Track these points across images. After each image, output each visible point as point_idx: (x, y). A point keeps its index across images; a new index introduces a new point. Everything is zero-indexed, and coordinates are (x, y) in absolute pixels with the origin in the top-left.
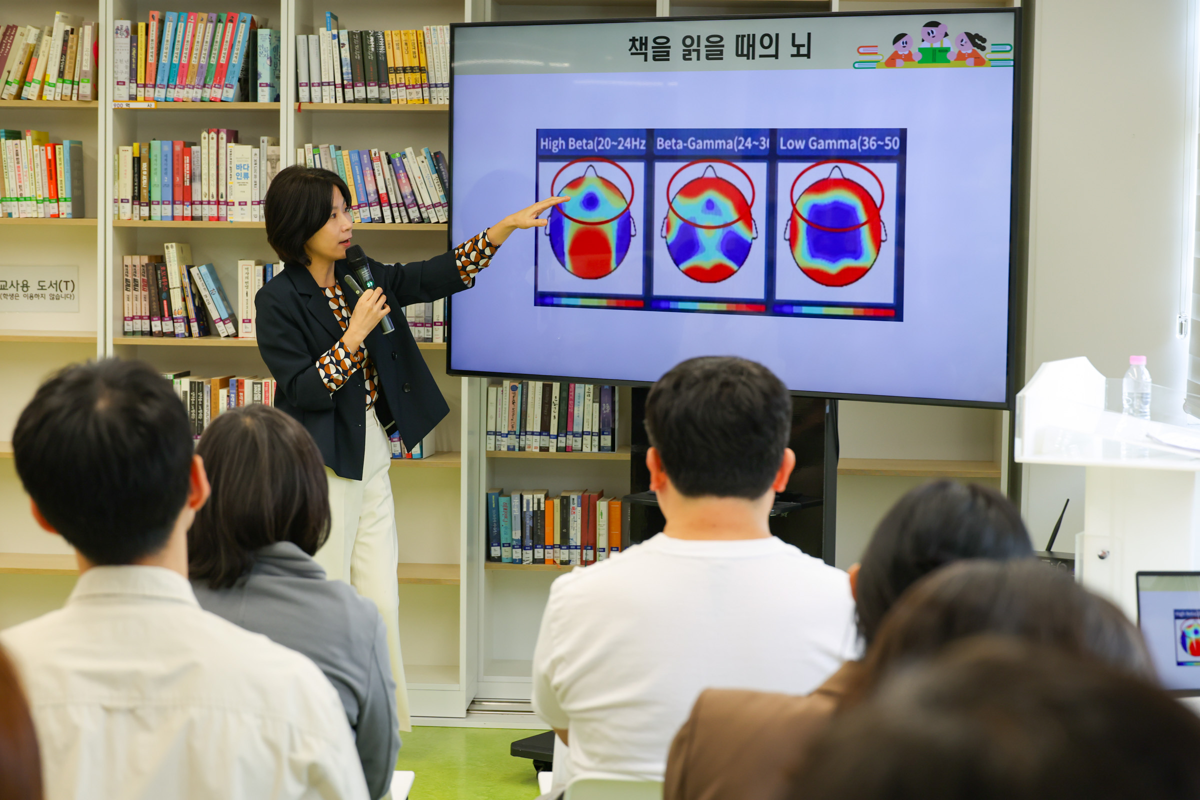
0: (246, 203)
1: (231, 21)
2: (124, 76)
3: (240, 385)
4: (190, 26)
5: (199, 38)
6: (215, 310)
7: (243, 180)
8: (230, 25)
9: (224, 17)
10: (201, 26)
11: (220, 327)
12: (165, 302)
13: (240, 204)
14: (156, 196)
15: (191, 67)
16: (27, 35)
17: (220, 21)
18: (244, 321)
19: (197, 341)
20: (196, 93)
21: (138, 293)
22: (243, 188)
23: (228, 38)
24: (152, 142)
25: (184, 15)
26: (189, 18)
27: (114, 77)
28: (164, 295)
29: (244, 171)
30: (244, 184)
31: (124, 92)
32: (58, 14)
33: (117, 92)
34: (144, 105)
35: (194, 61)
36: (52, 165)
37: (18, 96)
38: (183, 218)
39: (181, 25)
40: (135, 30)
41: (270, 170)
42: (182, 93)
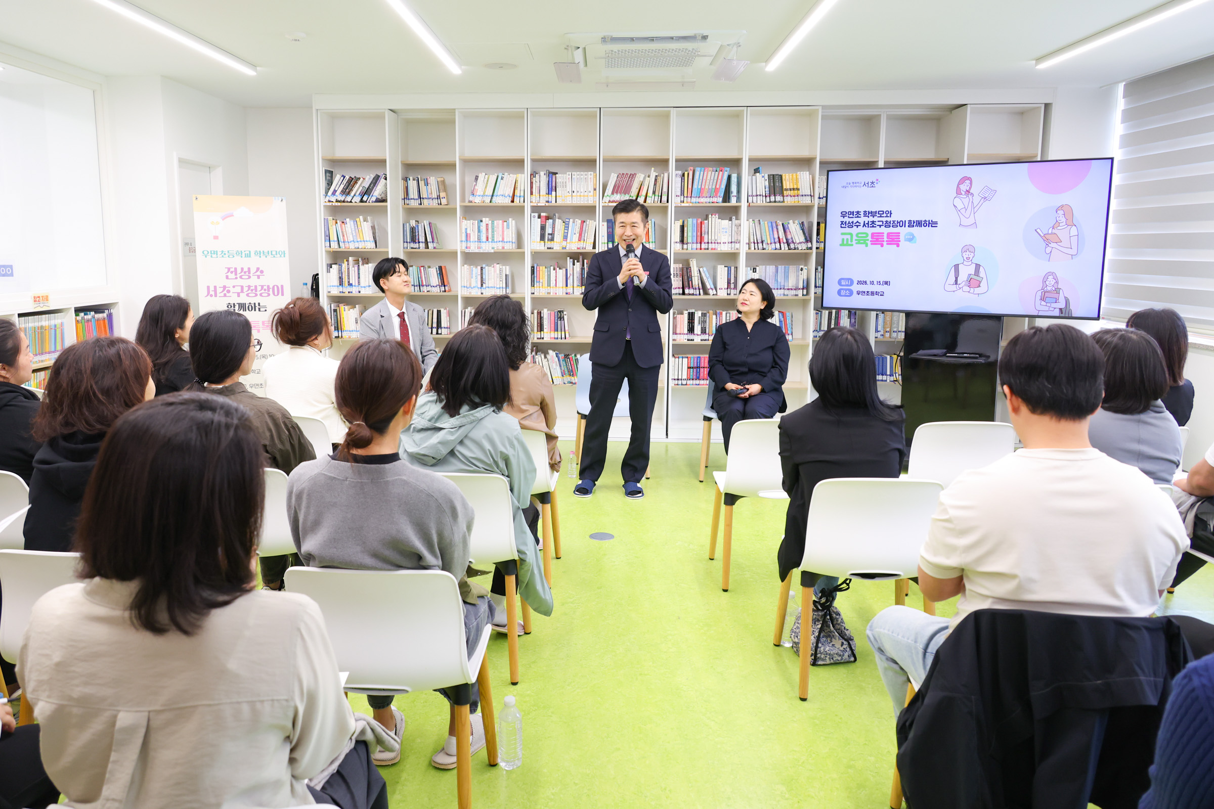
0: (726, 243)
1: (721, 171)
2: (679, 194)
3: (721, 314)
4: (706, 173)
5: (709, 178)
6: (709, 284)
8: (721, 173)
9: (718, 169)
10: (710, 173)
11: (711, 292)
12: (690, 282)
13: (724, 243)
14: (690, 240)
15: (705, 189)
16: (640, 177)
17: (716, 171)
18: (720, 289)
19: (702, 297)
20: (708, 200)
21: (678, 279)
22: (725, 237)
23: (720, 178)
24: (689, 219)
25: (703, 169)
26: (704, 170)
27: (675, 194)
28: (690, 279)
29: (725, 230)
30: (725, 235)
31: (679, 199)
32: (653, 169)
33: (676, 199)
34: (687, 205)
35: (707, 187)
38: (701, 249)
39: (702, 173)
40: (683, 175)
41: (736, 230)
42: (702, 200)
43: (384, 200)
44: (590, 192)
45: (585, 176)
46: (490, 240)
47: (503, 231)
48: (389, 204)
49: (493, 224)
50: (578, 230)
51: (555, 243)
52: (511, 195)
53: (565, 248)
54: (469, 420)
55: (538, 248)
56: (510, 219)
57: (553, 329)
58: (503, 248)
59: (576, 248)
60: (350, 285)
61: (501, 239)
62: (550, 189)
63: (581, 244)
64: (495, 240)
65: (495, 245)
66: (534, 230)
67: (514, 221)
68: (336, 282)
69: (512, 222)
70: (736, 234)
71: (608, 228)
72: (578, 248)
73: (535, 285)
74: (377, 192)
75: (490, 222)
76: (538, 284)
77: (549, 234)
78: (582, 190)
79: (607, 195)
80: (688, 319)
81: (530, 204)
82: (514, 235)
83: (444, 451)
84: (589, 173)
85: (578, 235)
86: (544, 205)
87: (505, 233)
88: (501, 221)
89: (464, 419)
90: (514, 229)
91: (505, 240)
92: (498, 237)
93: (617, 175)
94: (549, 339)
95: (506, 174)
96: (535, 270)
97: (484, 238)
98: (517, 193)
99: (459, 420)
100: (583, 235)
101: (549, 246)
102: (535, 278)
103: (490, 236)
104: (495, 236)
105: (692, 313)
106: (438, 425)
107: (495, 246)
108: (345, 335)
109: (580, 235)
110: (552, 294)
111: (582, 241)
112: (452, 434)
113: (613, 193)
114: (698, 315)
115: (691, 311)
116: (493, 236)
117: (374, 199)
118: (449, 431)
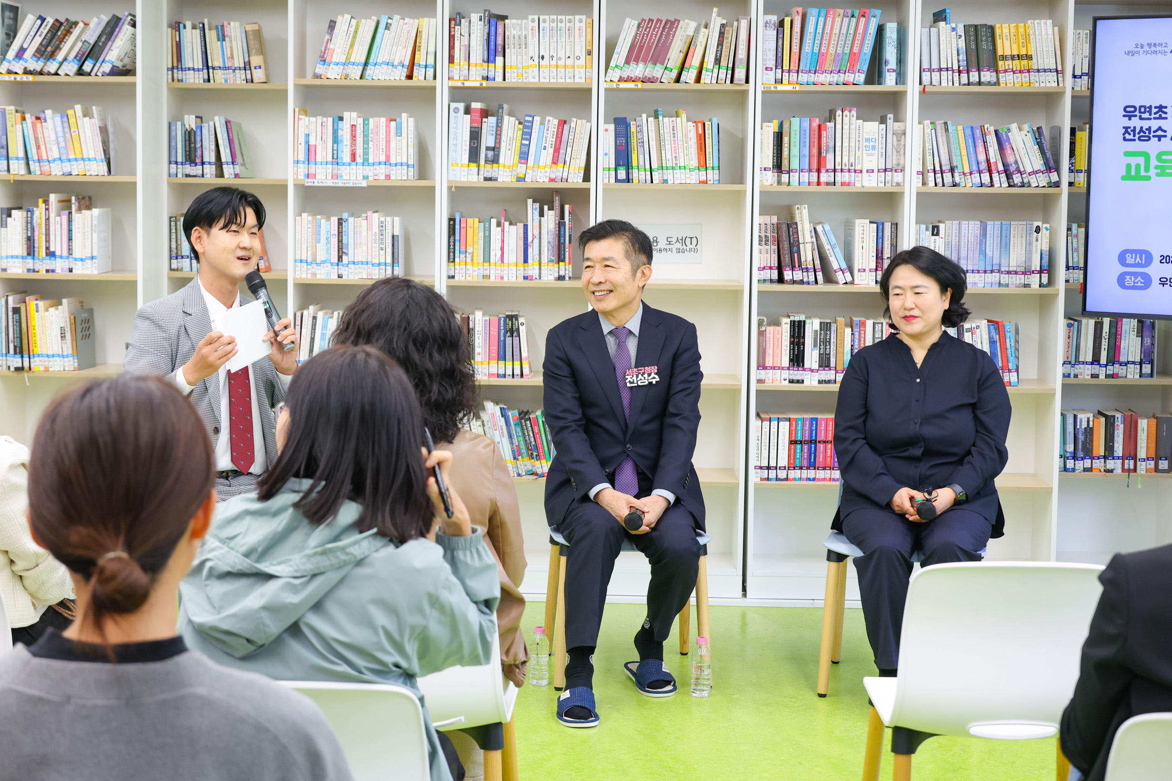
0: (873, 171)
1: (864, 16)
2: (772, 64)
3: (863, 324)
4: (829, 20)
5: (836, 30)
6: (836, 261)
7: (871, 151)
8: (863, 20)
9: (857, 12)
10: (838, 20)
11: (839, 276)
12: (796, 255)
13: (868, 171)
14: (795, 165)
15: (829, 55)
16: (687, 27)
17: (853, 16)
18: (859, 271)
19: (822, 287)
20: (835, 78)
21: (768, 247)
22: (870, 158)
23: (860, 30)
24: (792, 119)
25: (824, 11)
26: (827, 13)
27: (763, 64)
28: (795, 249)
29: (871, 144)
30: (871, 155)
31: (771, 76)
32: (715, 10)
33: (765, 76)
34: (790, 88)
35: (832, 50)
36: (702, 140)
37: (678, 80)
38: (819, 184)
39: (822, 20)
40: (781, 24)
41: (895, 143)
42: (822, 78)
43: (129, 72)
44: (578, 58)
45: (568, 25)
46: (359, 160)
47: (388, 142)
48: (139, 79)
49: (365, 124)
50: (551, 140)
51: (501, 168)
52: (407, 63)
53: (524, 179)
54: (335, 561)
55: (464, 179)
56: (404, 115)
57: (495, 355)
58: (388, 177)
59: (547, 180)
60: (51, 254)
61: (383, 158)
62: (492, 52)
63: (558, 172)
64: (371, 161)
65: (370, 171)
66: (456, 138)
67: (411, 120)
68: (20, 248)
69: (408, 122)
70: (895, 152)
71: (617, 136)
72: (552, 180)
73: (457, 260)
74: (114, 54)
75: (361, 120)
76: (463, 256)
77: (488, 149)
78: (561, 54)
79: (616, 66)
80: (791, 337)
81: (447, 84)
82: (411, 151)
83: (274, 627)
84: (577, 17)
85: (551, 151)
86: (477, 84)
87: (393, 145)
88: (383, 120)
89: (324, 558)
90: (411, 136)
91: (393, 161)
92: (376, 154)
93: (636, 23)
94: (486, 378)
95: (397, 17)
96: (457, 227)
97: (346, 157)
98: (420, 58)
99: (313, 560)
100: (562, 151)
101: (489, 175)
102: (457, 244)
103: (359, 152)
104: (371, 151)
105: (799, 322)
106: (265, 567)
107: (370, 174)
108: (38, 364)
109: (557, 150)
110: (492, 278)
111: (561, 165)
112: (295, 589)
113: (627, 62)
114: (813, 326)
115: (797, 319)
116: (366, 152)
117: (107, 68)
118: (288, 583)
